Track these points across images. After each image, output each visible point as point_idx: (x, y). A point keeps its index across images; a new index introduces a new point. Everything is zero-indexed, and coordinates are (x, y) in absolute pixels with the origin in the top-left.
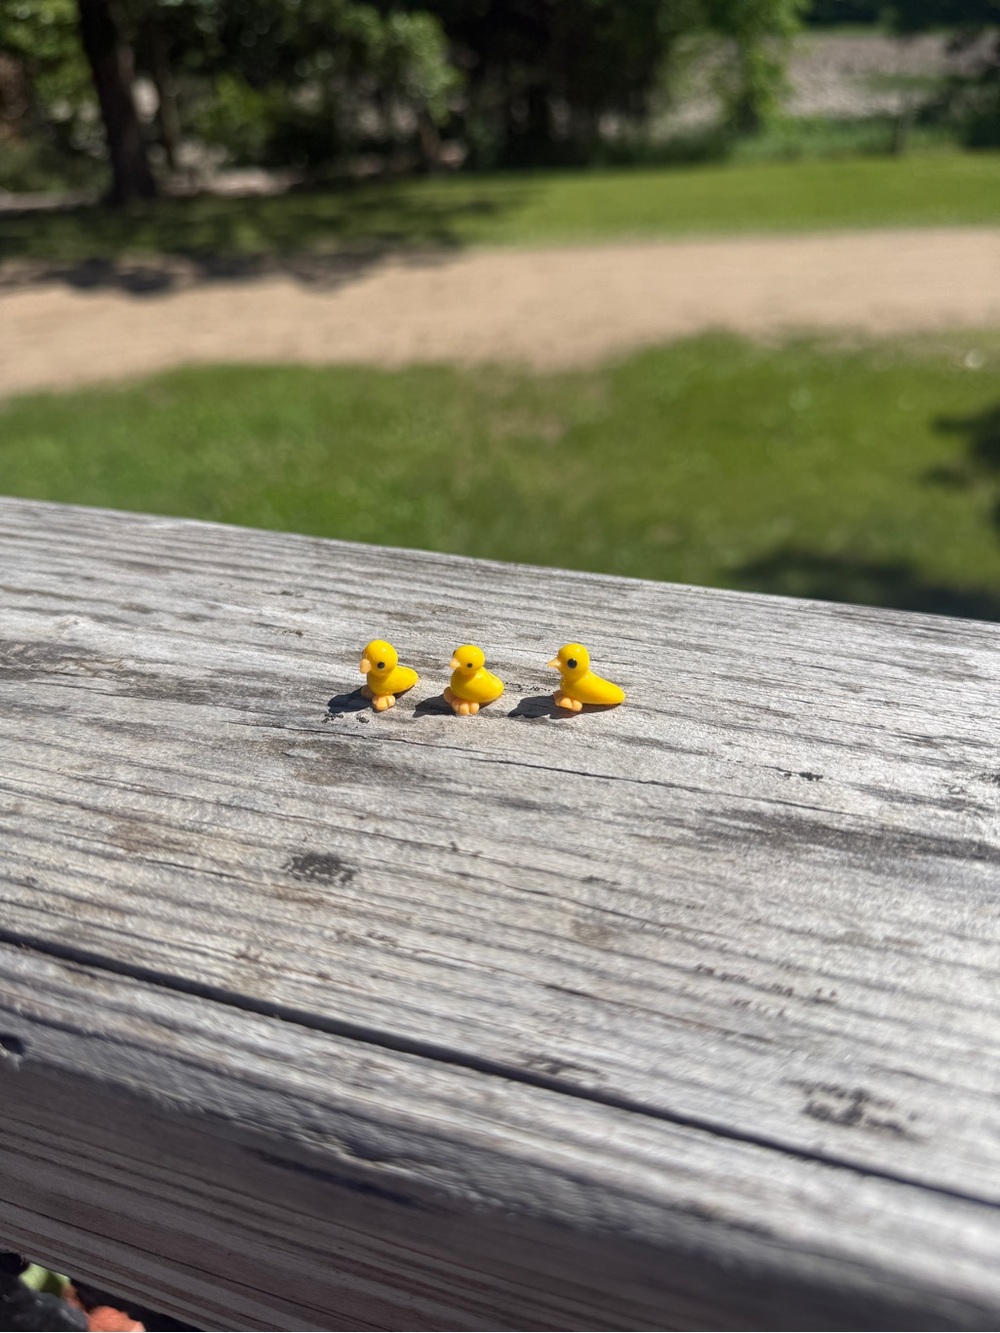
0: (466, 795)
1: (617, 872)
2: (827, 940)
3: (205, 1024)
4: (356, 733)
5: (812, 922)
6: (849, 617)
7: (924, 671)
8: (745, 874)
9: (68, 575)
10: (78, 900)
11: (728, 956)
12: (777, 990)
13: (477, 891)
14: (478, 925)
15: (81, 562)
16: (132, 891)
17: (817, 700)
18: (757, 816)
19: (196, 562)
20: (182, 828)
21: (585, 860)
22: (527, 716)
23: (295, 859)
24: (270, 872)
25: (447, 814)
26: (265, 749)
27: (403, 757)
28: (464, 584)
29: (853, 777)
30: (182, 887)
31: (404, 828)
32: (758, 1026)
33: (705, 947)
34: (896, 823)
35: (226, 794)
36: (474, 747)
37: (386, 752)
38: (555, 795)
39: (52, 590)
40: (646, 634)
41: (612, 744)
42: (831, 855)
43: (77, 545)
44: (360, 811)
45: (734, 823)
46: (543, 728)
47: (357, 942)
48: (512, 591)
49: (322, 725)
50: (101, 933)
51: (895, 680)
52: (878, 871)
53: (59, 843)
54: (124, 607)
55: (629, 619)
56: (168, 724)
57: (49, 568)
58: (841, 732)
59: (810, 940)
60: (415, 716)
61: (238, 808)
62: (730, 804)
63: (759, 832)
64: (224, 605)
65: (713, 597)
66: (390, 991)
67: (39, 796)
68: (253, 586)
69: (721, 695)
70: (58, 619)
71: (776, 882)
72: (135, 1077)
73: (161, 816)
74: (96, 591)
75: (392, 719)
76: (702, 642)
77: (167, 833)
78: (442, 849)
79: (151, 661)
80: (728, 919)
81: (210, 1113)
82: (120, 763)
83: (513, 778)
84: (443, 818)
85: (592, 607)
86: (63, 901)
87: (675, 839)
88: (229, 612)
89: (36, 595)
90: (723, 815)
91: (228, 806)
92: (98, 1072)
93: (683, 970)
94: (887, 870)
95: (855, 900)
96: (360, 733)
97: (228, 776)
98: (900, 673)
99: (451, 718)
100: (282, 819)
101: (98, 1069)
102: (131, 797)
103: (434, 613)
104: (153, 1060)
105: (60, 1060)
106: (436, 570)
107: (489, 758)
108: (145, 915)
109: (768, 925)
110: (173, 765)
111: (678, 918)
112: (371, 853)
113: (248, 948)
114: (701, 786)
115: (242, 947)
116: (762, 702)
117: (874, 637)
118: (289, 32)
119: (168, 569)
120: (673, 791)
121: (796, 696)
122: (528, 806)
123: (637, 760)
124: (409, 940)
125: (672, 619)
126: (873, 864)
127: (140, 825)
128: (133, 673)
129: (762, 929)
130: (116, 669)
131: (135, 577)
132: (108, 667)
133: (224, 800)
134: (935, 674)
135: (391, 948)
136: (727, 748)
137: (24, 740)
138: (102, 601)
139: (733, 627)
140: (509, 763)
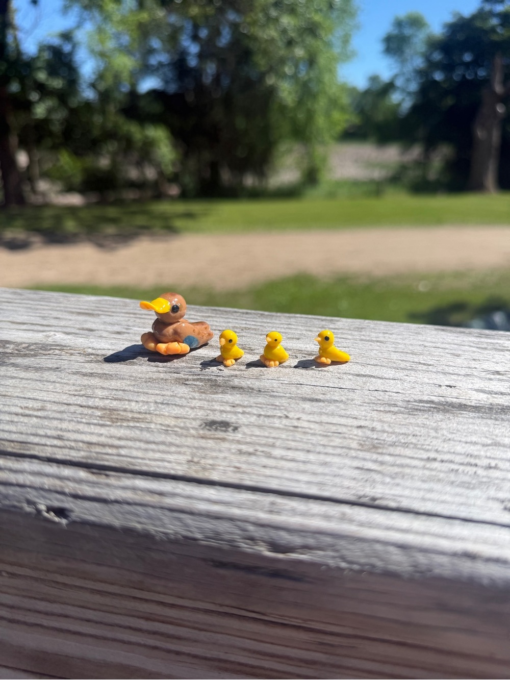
0: (285, 397)
1: (372, 424)
2: (484, 445)
3: (178, 491)
4: (219, 375)
5: (474, 439)
6: (443, 330)
7: (486, 349)
8: (436, 422)
9: (45, 317)
10: (90, 444)
11: (440, 453)
12: (471, 465)
13: (305, 433)
14: (310, 446)
15: (51, 312)
16: (120, 439)
17: (442, 359)
18: (432, 402)
19: (113, 312)
20: (140, 413)
21: (355, 420)
22: (303, 367)
23: (205, 423)
24: (193, 428)
25: (277, 404)
26: (173, 382)
27: (246, 384)
28: (254, 320)
29: (470, 386)
30: (147, 436)
31: (257, 410)
32: (466, 479)
33: (428, 450)
34: (496, 402)
35: (159, 399)
36: (281, 379)
37: (236, 382)
38: (329, 396)
39: (38, 323)
40: (350, 337)
41: (350, 377)
42: (472, 415)
43: (47, 306)
44: (232, 404)
45: (421, 404)
46: (313, 371)
47: (250, 454)
48: (279, 322)
49: (200, 372)
50: (107, 457)
51: (474, 352)
52: (496, 419)
53: (72, 421)
54: (79, 329)
55: (340, 331)
56: (118, 373)
57: (35, 314)
58: (457, 371)
59: (476, 446)
60: (246, 368)
61: (168, 404)
62: (417, 398)
63: (435, 408)
64: (133, 328)
65: (376, 324)
66: (274, 472)
67: (54, 402)
68: (146, 321)
69: (395, 358)
70: (44, 334)
71: (451, 425)
72: (140, 523)
73: (127, 408)
74: (62, 323)
75: (235, 370)
76: (378, 339)
77: (132, 415)
78: (280, 417)
79: (100, 349)
80: (435, 440)
81: (186, 538)
82: (97, 388)
83: (305, 390)
84: (276, 406)
85: (320, 328)
86: (81, 444)
87: (396, 411)
88: (137, 330)
89: (29, 325)
90: (415, 402)
91: (162, 404)
92: (117, 523)
93: (422, 459)
94: (500, 420)
95: (491, 430)
96: (221, 375)
97: (158, 392)
98: (474, 349)
99: (265, 368)
100: (192, 408)
101: (117, 521)
102: (107, 402)
103: (242, 330)
104: (151, 511)
105: (92, 518)
106: (238, 314)
107: (290, 383)
108: (130, 448)
109: (454, 440)
110: (126, 388)
111: (410, 440)
112: (243, 419)
113: (193, 458)
114: (400, 391)
115: (190, 458)
116: (416, 360)
117: (457, 337)
118: (96, 133)
119: (99, 315)
120: (387, 393)
121: (431, 358)
122: (317, 400)
123: (365, 383)
124: (277, 452)
125: (361, 331)
126: (492, 417)
127: (115, 412)
128: (92, 354)
129: (452, 442)
130: (82, 353)
131: (81, 318)
132: (77, 352)
133: (158, 401)
134: (491, 349)
135: (269, 456)
136: (406, 377)
137: (40, 380)
138: (67, 327)
139: (391, 334)
140: (301, 384)
